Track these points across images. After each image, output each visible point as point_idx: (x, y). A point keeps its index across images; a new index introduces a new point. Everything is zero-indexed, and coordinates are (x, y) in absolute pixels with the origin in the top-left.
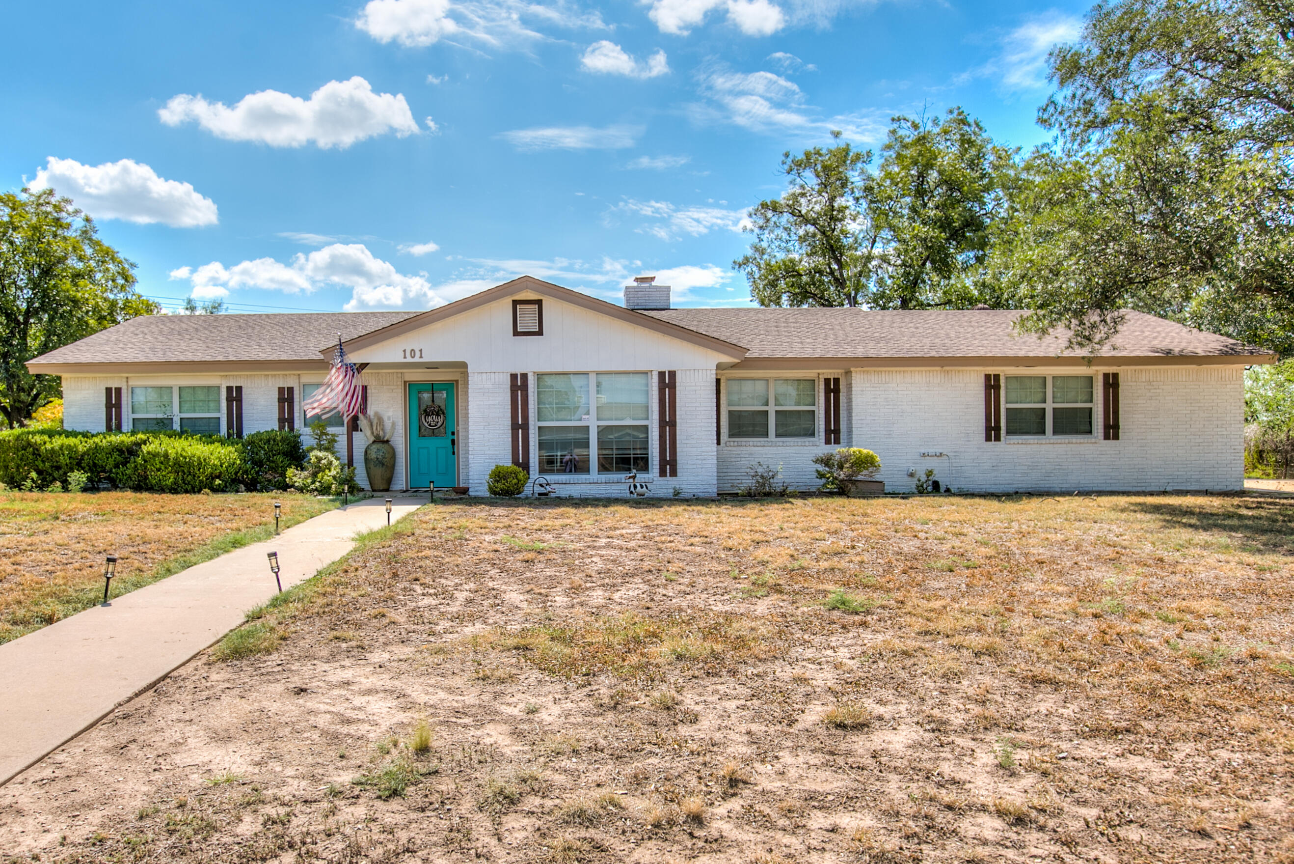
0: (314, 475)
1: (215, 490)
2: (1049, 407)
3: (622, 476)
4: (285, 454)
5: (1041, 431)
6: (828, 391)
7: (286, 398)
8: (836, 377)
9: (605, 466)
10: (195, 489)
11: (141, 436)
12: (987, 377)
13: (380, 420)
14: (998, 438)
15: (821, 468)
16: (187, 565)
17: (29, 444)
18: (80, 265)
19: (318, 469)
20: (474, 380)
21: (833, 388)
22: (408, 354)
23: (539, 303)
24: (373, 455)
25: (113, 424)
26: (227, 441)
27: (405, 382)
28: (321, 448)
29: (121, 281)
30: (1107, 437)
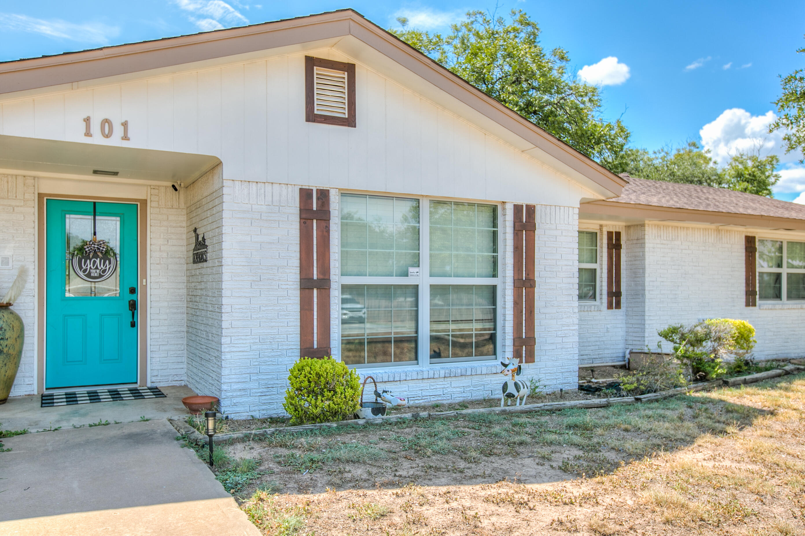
2: (784, 272)
5: (778, 296)
6: (610, 246)
8: (617, 230)
12: (746, 239)
14: (754, 304)
21: (615, 244)
22: (96, 128)
23: (350, 69)
27: (41, 196)
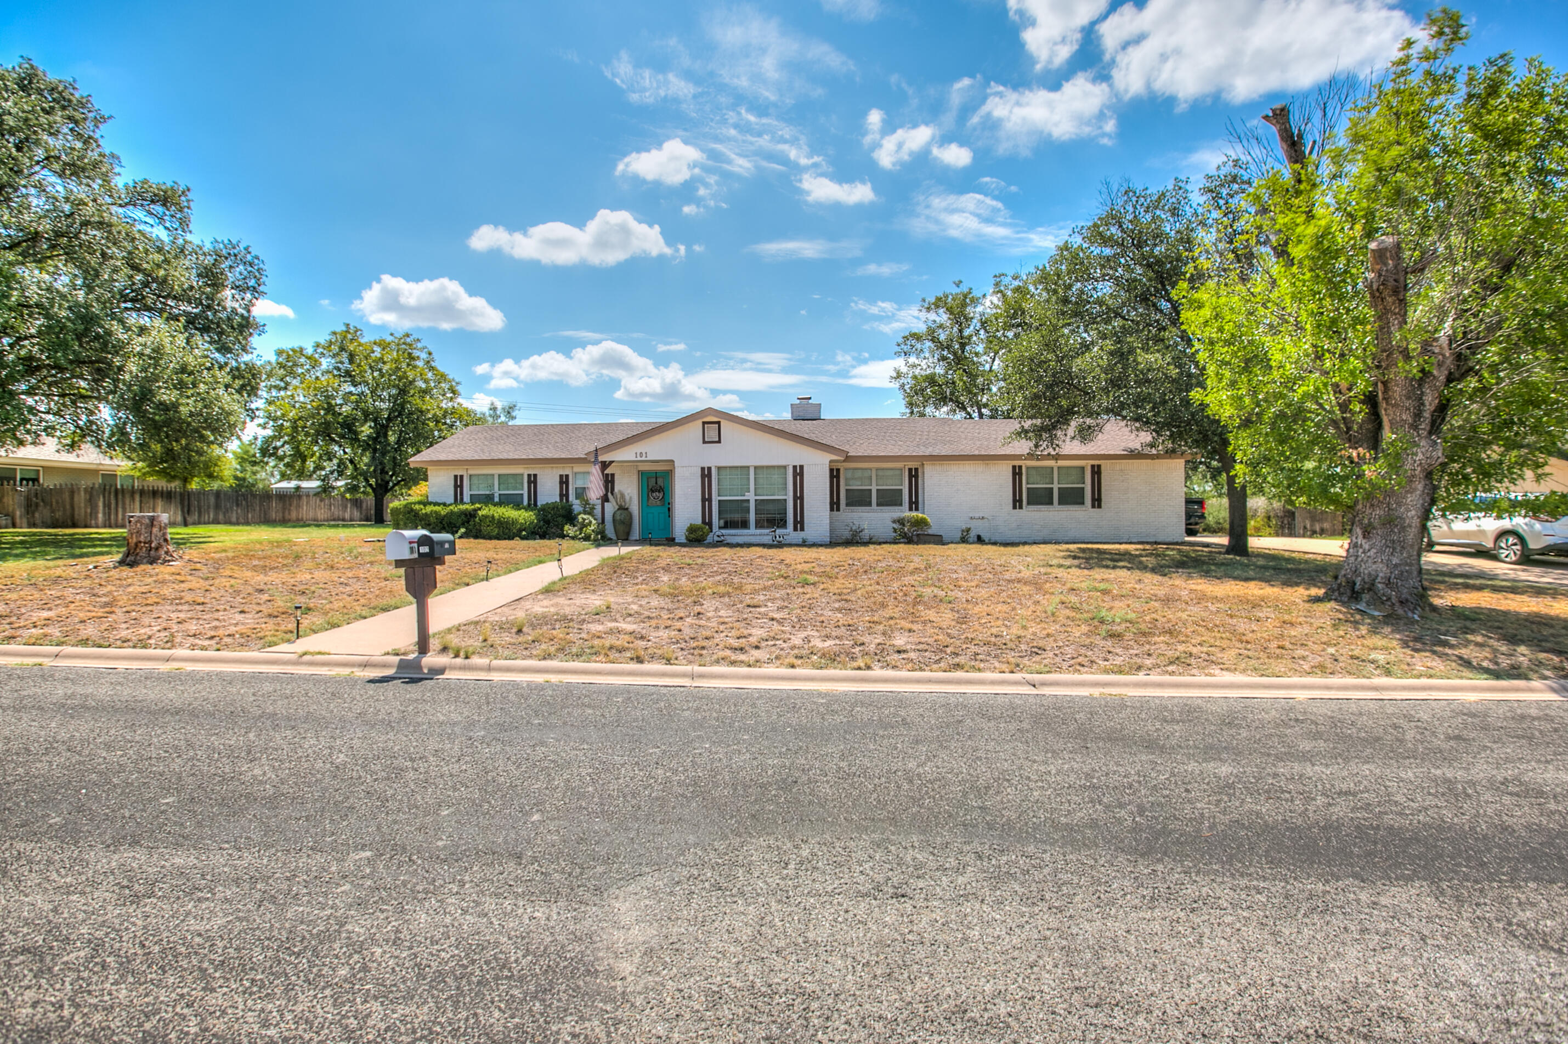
0: (581, 529)
1: (523, 538)
2: (1056, 487)
3: (766, 531)
4: (563, 516)
5: (1050, 502)
6: (910, 476)
7: (564, 481)
8: (916, 467)
9: (759, 525)
10: (511, 538)
11: (478, 505)
12: (1014, 467)
13: (622, 495)
14: (1021, 507)
15: (896, 526)
16: (518, 570)
17: (412, 510)
18: (424, 386)
19: (584, 525)
20: (679, 473)
21: (914, 475)
23: (719, 423)
24: (618, 518)
25: (458, 498)
26: (528, 508)
27: (638, 472)
28: (585, 512)
29: (449, 395)
30: (1093, 506)
